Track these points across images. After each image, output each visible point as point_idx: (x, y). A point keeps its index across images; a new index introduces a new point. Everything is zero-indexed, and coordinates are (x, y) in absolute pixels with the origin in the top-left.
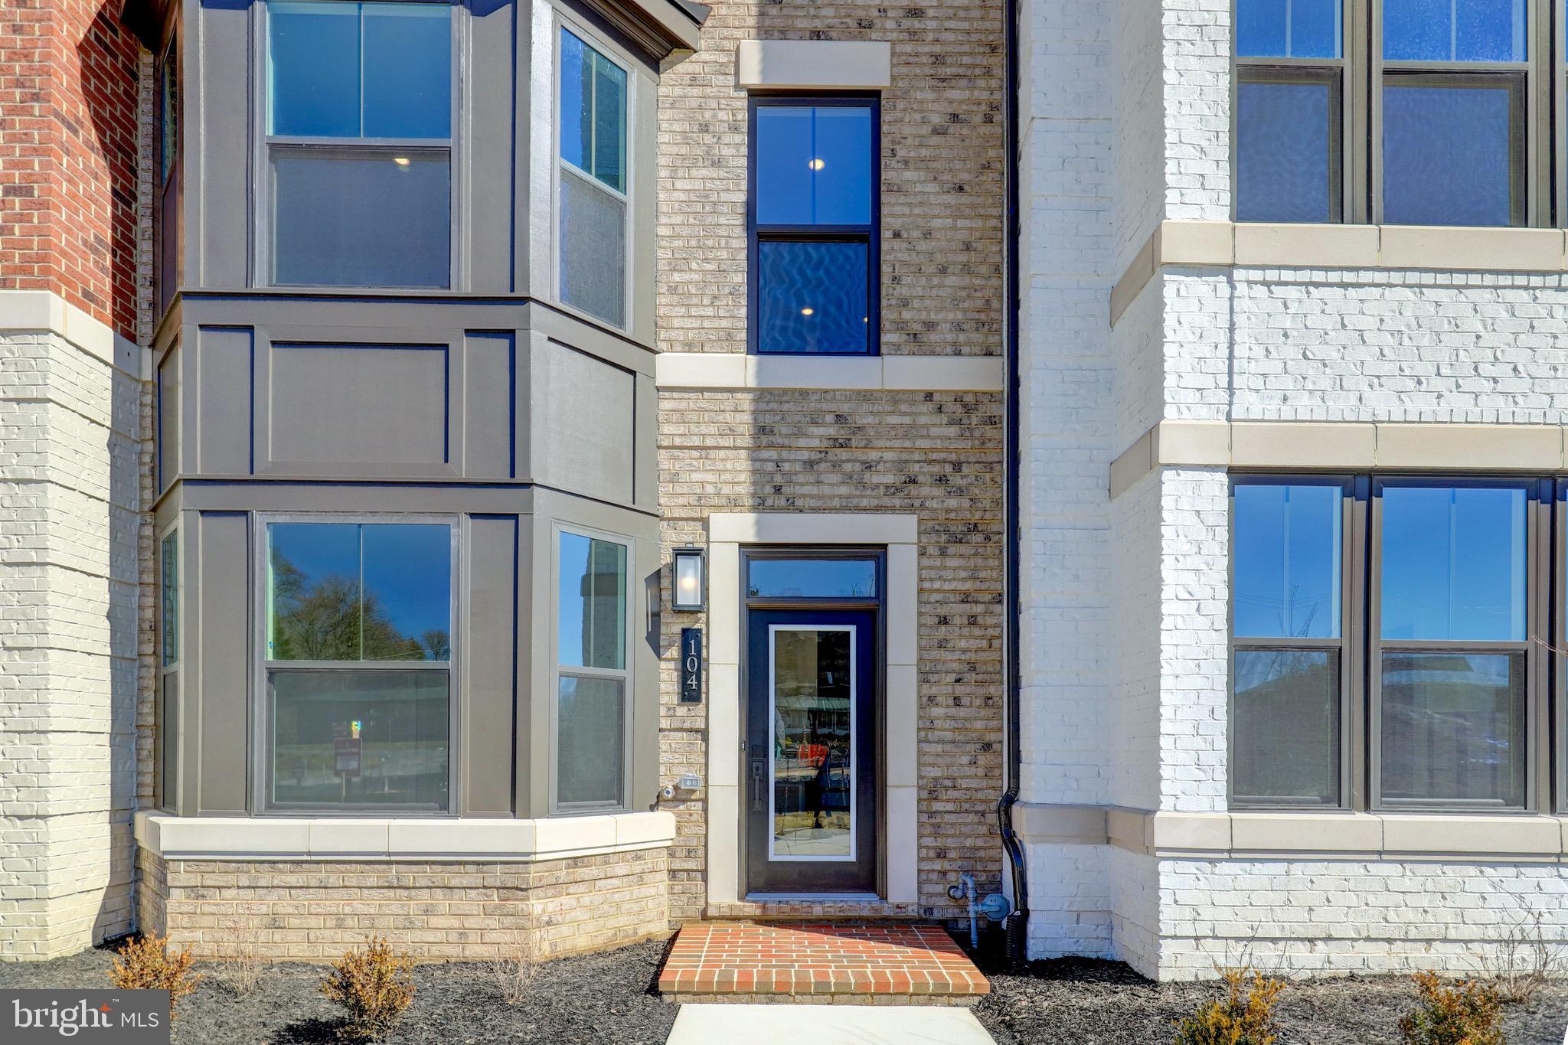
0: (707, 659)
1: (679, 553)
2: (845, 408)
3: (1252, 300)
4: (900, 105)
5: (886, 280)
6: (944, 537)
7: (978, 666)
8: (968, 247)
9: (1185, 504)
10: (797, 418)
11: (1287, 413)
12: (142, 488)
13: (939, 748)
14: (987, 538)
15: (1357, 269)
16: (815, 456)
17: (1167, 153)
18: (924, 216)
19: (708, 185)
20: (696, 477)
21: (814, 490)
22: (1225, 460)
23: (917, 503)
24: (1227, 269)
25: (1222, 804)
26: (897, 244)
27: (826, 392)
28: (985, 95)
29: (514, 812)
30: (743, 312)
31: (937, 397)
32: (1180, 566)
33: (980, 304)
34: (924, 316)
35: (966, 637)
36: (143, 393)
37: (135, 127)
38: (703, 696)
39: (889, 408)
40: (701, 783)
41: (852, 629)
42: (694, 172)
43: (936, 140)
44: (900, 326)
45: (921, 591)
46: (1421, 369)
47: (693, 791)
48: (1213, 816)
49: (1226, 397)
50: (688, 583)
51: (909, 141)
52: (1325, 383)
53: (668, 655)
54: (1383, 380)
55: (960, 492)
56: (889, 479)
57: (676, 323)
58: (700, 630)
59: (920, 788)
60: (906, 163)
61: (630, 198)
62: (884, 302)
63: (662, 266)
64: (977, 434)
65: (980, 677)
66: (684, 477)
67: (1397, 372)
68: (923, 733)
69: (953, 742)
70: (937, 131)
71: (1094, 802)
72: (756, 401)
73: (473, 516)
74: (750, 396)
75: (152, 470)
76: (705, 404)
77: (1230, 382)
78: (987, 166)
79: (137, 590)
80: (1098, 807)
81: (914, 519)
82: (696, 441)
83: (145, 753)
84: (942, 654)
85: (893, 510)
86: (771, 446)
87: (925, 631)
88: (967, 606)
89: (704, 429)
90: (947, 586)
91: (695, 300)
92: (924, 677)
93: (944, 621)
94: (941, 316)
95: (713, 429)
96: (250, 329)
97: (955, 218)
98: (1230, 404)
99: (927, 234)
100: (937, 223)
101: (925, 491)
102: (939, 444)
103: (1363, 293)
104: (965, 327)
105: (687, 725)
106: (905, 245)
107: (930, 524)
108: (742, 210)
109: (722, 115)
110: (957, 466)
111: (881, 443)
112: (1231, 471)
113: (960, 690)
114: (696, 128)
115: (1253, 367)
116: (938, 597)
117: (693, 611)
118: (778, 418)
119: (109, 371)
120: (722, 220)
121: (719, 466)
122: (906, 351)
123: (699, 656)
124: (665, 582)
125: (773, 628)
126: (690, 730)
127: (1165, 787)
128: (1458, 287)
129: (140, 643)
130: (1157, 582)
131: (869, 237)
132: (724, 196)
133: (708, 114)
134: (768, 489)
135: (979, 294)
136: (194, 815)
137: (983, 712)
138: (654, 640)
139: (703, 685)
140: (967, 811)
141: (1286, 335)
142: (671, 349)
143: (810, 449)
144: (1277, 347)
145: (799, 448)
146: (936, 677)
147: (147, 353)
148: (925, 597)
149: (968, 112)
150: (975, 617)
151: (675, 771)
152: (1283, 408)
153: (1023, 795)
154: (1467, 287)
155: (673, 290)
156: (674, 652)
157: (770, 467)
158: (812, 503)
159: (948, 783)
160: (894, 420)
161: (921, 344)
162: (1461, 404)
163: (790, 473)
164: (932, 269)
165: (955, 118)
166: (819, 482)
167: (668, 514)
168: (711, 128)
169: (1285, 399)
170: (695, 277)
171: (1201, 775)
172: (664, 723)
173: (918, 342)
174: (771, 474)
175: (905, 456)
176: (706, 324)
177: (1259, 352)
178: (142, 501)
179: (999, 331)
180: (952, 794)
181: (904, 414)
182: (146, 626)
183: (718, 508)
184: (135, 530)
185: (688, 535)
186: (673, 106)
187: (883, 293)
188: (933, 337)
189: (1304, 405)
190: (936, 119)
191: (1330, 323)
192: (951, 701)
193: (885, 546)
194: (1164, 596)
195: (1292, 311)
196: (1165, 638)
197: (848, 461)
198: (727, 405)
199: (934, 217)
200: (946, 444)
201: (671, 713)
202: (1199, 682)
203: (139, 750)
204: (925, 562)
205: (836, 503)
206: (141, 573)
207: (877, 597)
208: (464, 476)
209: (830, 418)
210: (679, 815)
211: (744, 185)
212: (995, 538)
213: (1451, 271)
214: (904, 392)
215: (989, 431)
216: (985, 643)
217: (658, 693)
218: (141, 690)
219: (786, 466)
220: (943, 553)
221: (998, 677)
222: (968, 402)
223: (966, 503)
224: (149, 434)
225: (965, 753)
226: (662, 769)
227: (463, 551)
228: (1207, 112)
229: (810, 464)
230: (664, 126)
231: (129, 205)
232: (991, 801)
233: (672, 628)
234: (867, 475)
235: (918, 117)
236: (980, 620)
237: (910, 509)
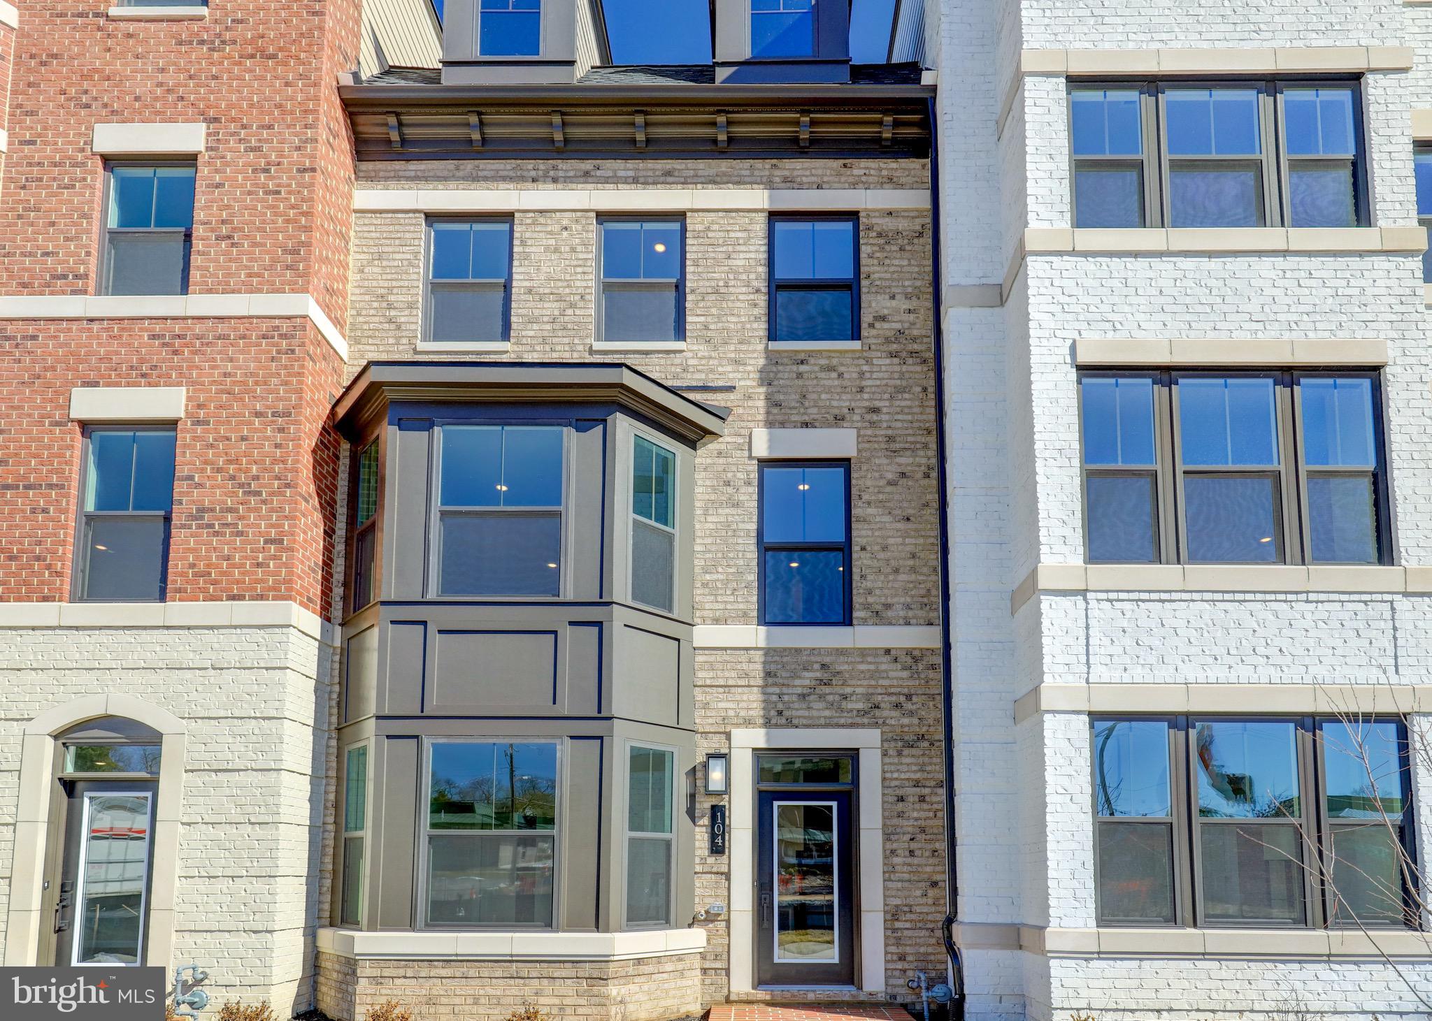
0: (730, 826)
1: (710, 756)
2: (827, 660)
3: (1100, 610)
4: (864, 467)
5: (856, 577)
6: (900, 744)
7: (927, 829)
8: (914, 556)
9: (1060, 735)
10: (793, 667)
11: (1126, 678)
12: (330, 715)
13: (899, 885)
14: (932, 744)
15: (1170, 592)
16: (806, 691)
17: (1040, 524)
18: (882, 537)
19: (730, 519)
20: (721, 705)
21: (806, 713)
22: (1086, 708)
23: (880, 721)
24: (1083, 593)
25: (1092, 923)
26: (863, 554)
27: (814, 649)
28: (924, 461)
29: (597, 928)
30: (755, 599)
31: (893, 652)
32: (1058, 773)
33: (923, 592)
34: (883, 600)
35: (917, 810)
36: (334, 654)
37: (336, 488)
38: (727, 850)
39: (858, 659)
40: (725, 909)
41: (834, 804)
42: (720, 511)
43: (889, 489)
44: (867, 607)
45: (884, 779)
46: (1216, 651)
47: (720, 915)
48: (1087, 930)
49: (1086, 669)
50: (716, 776)
51: (870, 490)
52: (1152, 660)
53: (701, 822)
54: (1191, 658)
55: (912, 714)
56: (860, 706)
57: (707, 606)
58: (724, 806)
59: (885, 912)
60: (869, 503)
61: (676, 532)
62: (854, 592)
63: (697, 570)
64: (922, 676)
65: (928, 837)
66: (712, 705)
67: (1201, 653)
68: (887, 875)
69: (910, 881)
70: (890, 483)
71: (1010, 922)
72: (766, 655)
73: (572, 737)
74: (761, 652)
75: (339, 704)
76: (727, 658)
77: (1088, 660)
78: (927, 505)
79: (324, 781)
80: (1013, 925)
81: (878, 732)
82: (722, 682)
83: (325, 889)
84: (900, 822)
85: (863, 726)
86: (775, 684)
87: (887, 806)
88: (918, 789)
89: (727, 674)
90: (903, 776)
91: (721, 592)
92: (887, 837)
93: (901, 799)
94: (895, 600)
95: (733, 674)
96: (424, 623)
97: (904, 538)
98: (1088, 673)
99: (885, 548)
100: (891, 541)
101: (886, 713)
102: (895, 683)
103: (1175, 605)
104: (913, 606)
105: (715, 870)
106: (869, 555)
107: (890, 735)
108: (754, 534)
109: (740, 475)
110: (909, 697)
111: (850, 682)
112: (1090, 714)
113: (913, 845)
114: (721, 483)
115: (1103, 651)
116: (897, 783)
117: (718, 794)
118: (779, 666)
119: (316, 644)
120: (740, 541)
121: (738, 697)
122: (871, 623)
123: (723, 824)
124: (699, 774)
125: (776, 804)
126: (717, 873)
127: (1052, 911)
128: (1238, 601)
129: (325, 816)
130: (1043, 783)
131: (844, 549)
132: (741, 526)
133: (730, 475)
134: (773, 713)
135: (922, 586)
136: (376, 930)
137: (931, 861)
138: (691, 813)
139: (727, 843)
140: (920, 928)
141: (1124, 631)
142: (704, 623)
143: (803, 687)
144: (1118, 639)
145: (796, 686)
146: (896, 837)
147: (338, 629)
148: (887, 783)
149: (913, 471)
150: (924, 796)
151: (706, 900)
152: (1124, 675)
153: (960, 917)
154: (1245, 601)
155: (705, 585)
156: (706, 821)
157: (775, 698)
158: (805, 722)
159: (906, 909)
160: (863, 667)
161: (882, 618)
162: (1245, 673)
163: (789, 702)
164: (889, 570)
165: (903, 475)
166: (809, 708)
167: (701, 730)
168: (732, 483)
169: (1125, 670)
170: (721, 577)
171: (1077, 905)
172: (698, 868)
173: (879, 617)
174: (775, 703)
175: (871, 691)
176: (729, 607)
177: (1107, 641)
178: (330, 724)
179: (936, 609)
180: (909, 916)
181: (870, 663)
182: (329, 804)
183: (737, 725)
184: (324, 742)
185: (717, 744)
186: (705, 470)
187: (854, 585)
188: (890, 613)
189: (1138, 673)
190: (890, 476)
191: (1154, 623)
192: (907, 853)
193: (858, 750)
194: (1047, 791)
195: (1127, 616)
196: (1049, 818)
197: (830, 694)
198: (743, 659)
199: (889, 537)
200: (900, 683)
201: (703, 861)
202: (1074, 846)
203: (321, 887)
204: (887, 760)
205: (822, 721)
206: (327, 770)
207: (852, 783)
208: (566, 713)
209: (817, 666)
210: (708, 931)
211: (755, 518)
212: (937, 744)
213: (1234, 592)
214: (869, 649)
215: (931, 674)
216: (931, 814)
217: (693, 849)
218: (324, 847)
219: (786, 698)
220: (900, 754)
221: (942, 836)
222: (915, 656)
223: (916, 721)
224: (337, 680)
225: (919, 888)
226: (697, 900)
227: (564, 759)
228: (1066, 499)
229: (803, 696)
230: (700, 482)
231: (331, 538)
232: (938, 921)
233: (704, 804)
234: (844, 704)
235: (877, 475)
236: (927, 799)
237: (876, 725)
